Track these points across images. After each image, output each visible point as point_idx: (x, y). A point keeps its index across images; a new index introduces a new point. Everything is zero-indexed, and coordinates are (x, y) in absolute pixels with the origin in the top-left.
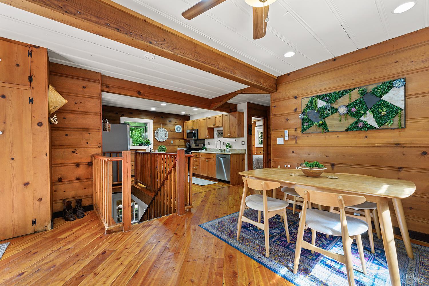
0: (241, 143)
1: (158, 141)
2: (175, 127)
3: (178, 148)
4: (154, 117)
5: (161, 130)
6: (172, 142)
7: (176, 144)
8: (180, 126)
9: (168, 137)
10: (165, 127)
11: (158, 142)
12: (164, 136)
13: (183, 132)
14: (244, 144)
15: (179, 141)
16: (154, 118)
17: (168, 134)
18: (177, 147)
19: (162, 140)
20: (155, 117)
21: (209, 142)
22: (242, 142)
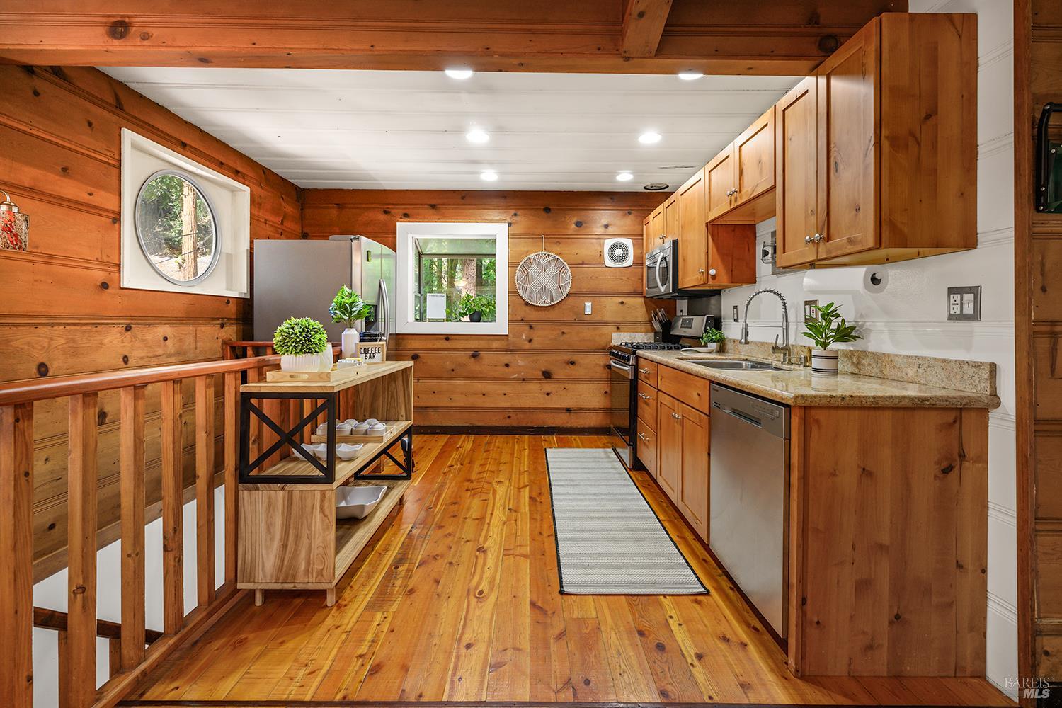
0: (940, 305)
1: (527, 304)
2: (602, 246)
3: (615, 335)
4: (513, 212)
5: (543, 262)
6: (588, 310)
7: (608, 317)
8: (628, 242)
9: (568, 289)
10: (558, 249)
11: (527, 309)
12: (552, 286)
13: (639, 263)
14: (969, 310)
15: (622, 303)
16: (515, 215)
17: (569, 273)
18: (609, 329)
19: (545, 301)
20: (519, 213)
21: (736, 307)
22: (952, 291)
